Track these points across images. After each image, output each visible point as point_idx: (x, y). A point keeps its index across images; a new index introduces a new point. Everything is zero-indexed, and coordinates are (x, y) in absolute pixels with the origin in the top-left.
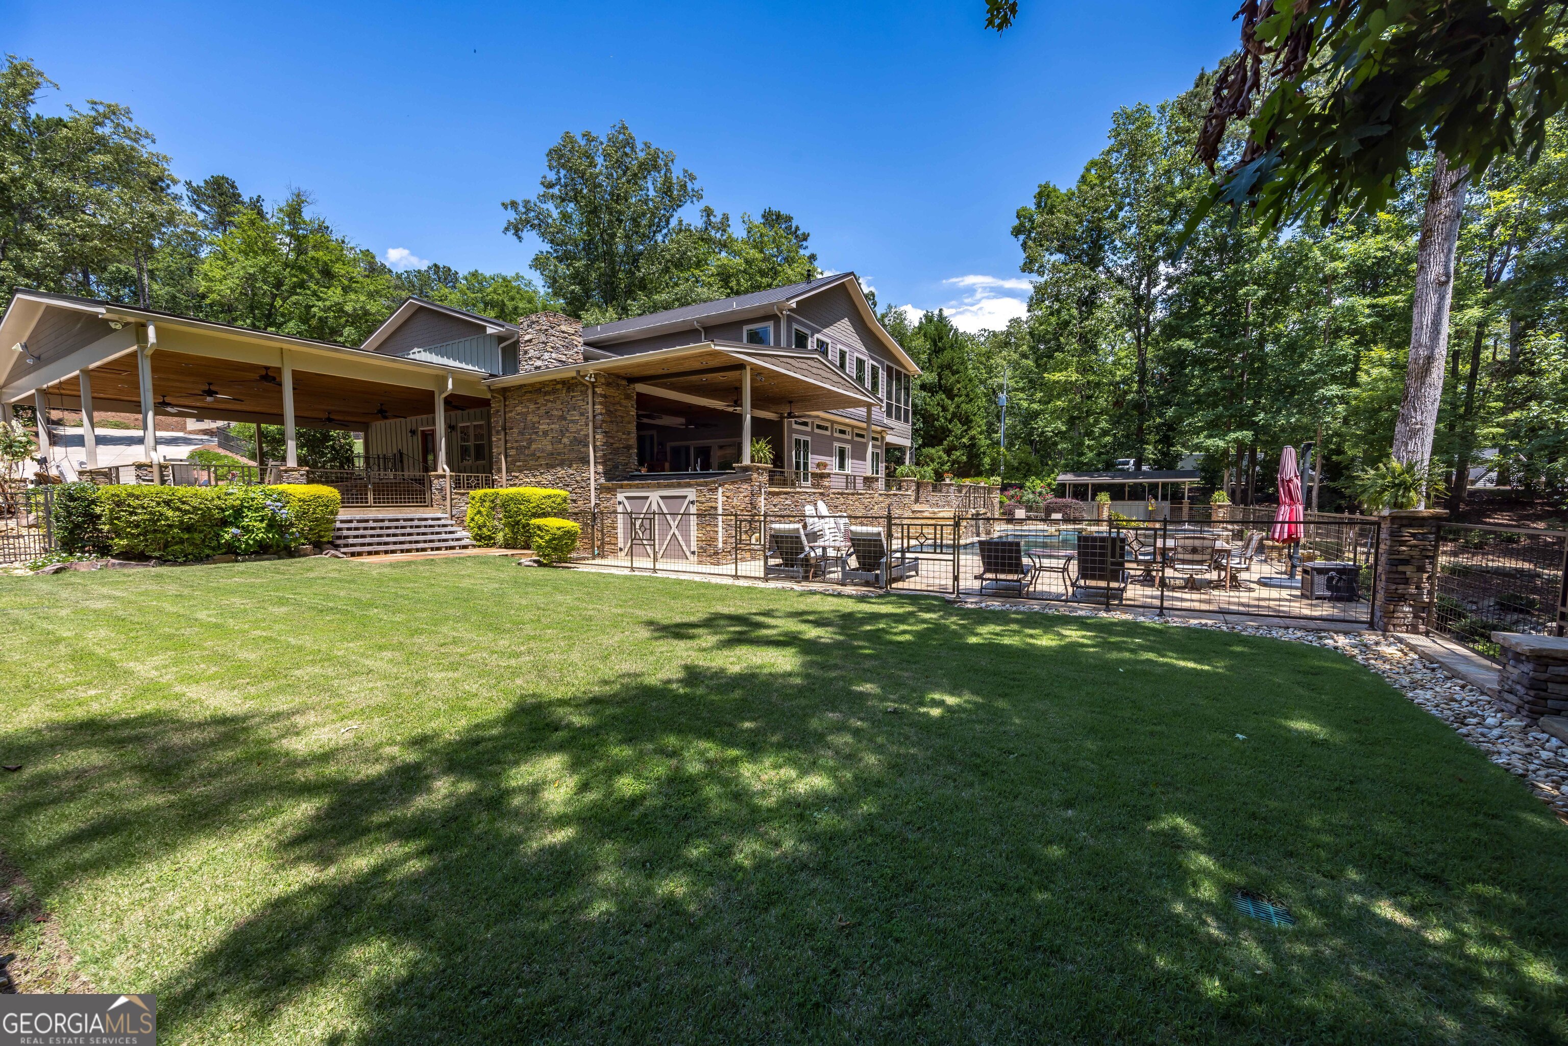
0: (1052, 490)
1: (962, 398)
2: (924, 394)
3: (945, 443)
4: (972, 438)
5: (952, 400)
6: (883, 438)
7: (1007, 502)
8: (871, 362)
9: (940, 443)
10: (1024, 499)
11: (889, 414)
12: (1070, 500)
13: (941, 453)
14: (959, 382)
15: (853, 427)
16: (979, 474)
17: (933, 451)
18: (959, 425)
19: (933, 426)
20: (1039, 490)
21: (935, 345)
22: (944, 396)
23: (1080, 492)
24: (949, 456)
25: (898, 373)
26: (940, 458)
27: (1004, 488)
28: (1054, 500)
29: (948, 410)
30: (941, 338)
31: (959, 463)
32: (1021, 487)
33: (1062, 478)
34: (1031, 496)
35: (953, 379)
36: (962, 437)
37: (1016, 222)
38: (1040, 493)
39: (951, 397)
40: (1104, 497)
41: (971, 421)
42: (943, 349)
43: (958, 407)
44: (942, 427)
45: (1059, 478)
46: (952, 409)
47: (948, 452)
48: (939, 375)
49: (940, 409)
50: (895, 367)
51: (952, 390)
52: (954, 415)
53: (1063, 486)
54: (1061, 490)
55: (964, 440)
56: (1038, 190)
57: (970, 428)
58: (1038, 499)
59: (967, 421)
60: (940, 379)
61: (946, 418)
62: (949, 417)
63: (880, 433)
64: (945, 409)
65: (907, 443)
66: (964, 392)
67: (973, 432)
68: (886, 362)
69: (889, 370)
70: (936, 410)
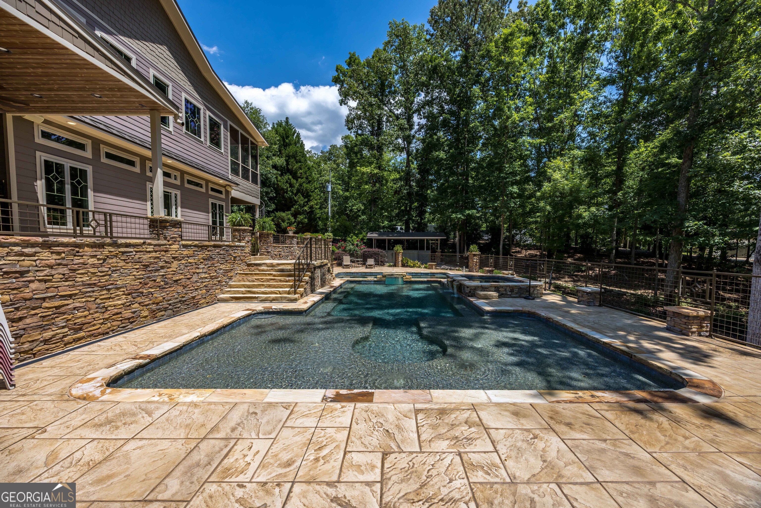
0: (364, 243)
1: (304, 180)
2: (275, 172)
3: (293, 209)
4: (311, 207)
5: (297, 180)
6: (228, 193)
7: (337, 251)
8: (208, 113)
9: (289, 209)
10: (348, 248)
11: (235, 171)
12: (377, 250)
13: (290, 216)
14: (301, 169)
15: (183, 173)
16: (317, 231)
17: (283, 214)
18: (302, 198)
19: (284, 197)
20: (356, 243)
21: (284, 141)
22: (290, 177)
23: (381, 244)
24: (295, 218)
25: (245, 141)
26: (289, 219)
27: (335, 241)
28: (366, 249)
29: (294, 187)
30: (287, 137)
31: (302, 223)
32: (345, 241)
33: (370, 235)
34: (352, 247)
35: (297, 166)
36: (304, 206)
37: (336, 74)
38: (357, 245)
39: (296, 177)
40: (399, 248)
41: (310, 196)
42: (290, 144)
43: (301, 185)
44: (290, 198)
45: (369, 235)
46: (297, 186)
47: (295, 215)
48: (287, 161)
49: (288, 185)
50: (240, 131)
51: (296, 173)
52: (298, 191)
53: (370, 240)
54: (369, 243)
55: (305, 208)
56: (349, 56)
57: (309, 200)
58: (357, 249)
59: (307, 195)
60: (288, 164)
61: (292, 192)
62: (295, 192)
63: (225, 187)
64: (291, 186)
65: (257, 201)
66: (305, 176)
67: (311, 203)
68: (229, 122)
69: (234, 133)
70: (285, 186)
